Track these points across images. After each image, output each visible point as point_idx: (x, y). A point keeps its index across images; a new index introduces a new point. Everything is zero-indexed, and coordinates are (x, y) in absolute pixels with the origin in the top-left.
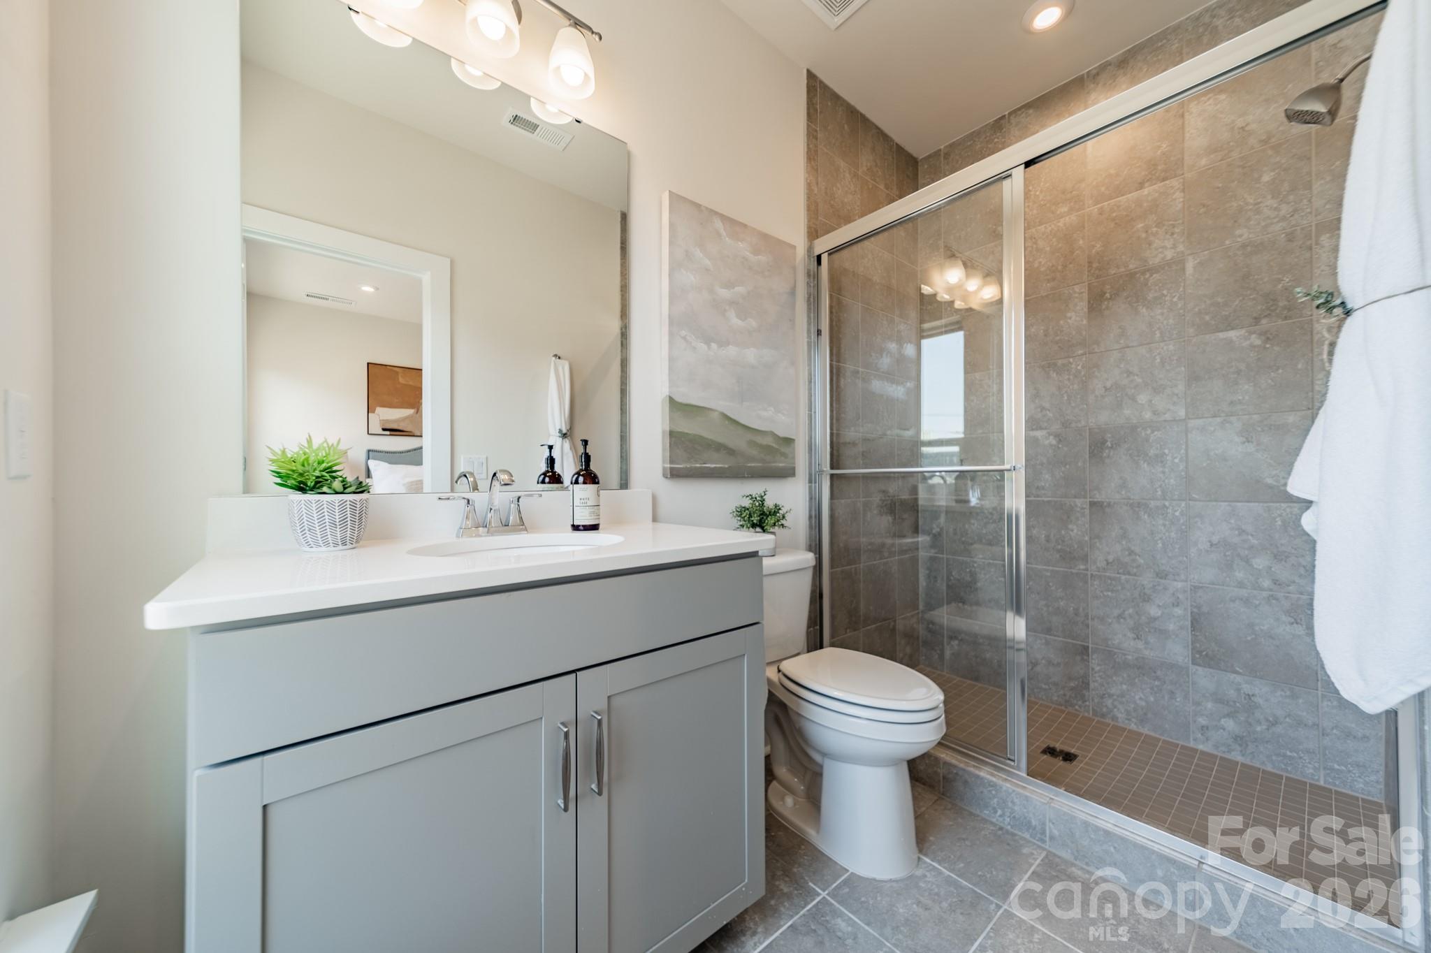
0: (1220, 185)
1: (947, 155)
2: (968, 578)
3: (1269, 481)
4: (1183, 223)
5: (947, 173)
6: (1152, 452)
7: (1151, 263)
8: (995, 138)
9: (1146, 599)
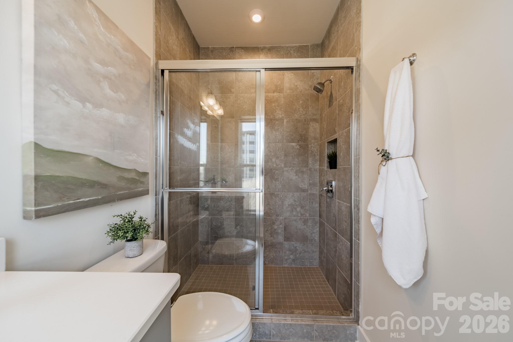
0: (292, 100)
1: (212, 51)
2: (219, 225)
3: (300, 186)
4: (284, 108)
5: (212, 59)
6: (276, 177)
7: (276, 118)
8: (231, 54)
9: (274, 223)
